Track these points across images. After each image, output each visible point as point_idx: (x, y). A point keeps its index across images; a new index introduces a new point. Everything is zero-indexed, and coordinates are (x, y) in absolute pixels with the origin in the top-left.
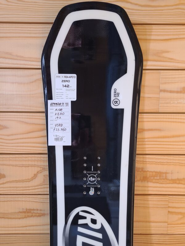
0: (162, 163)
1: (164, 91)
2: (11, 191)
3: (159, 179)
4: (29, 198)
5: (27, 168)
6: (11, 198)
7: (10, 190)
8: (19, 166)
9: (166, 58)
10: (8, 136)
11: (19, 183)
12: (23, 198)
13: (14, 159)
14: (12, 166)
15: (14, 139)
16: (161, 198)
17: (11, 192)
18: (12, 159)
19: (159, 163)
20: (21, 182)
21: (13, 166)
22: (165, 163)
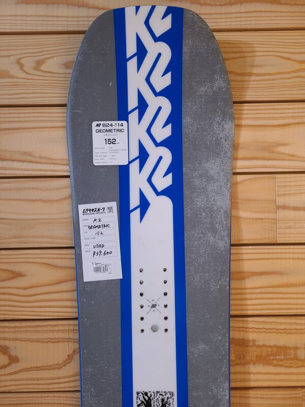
0: (287, 331)
1: (284, 207)
2: (28, 386)
3: (284, 359)
4: (59, 399)
5: (56, 344)
6: (28, 399)
7: (27, 384)
8: (43, 342)
9: (282, 154)
10: (25, 288)
11: (42, 371)
12: (49, 398)
13: (33, 329)
14: (30, 342)
15: (35, 295)
16: (289, 394)
17: (29, 389)
18: (30, 329)
19: (282, 331)
20: (45, 369)
21: (33, 341)
22: (293, 331)
